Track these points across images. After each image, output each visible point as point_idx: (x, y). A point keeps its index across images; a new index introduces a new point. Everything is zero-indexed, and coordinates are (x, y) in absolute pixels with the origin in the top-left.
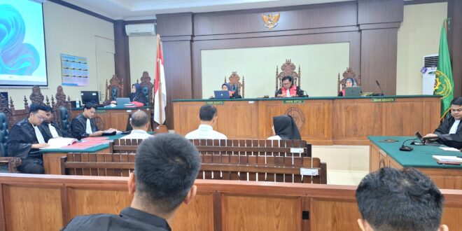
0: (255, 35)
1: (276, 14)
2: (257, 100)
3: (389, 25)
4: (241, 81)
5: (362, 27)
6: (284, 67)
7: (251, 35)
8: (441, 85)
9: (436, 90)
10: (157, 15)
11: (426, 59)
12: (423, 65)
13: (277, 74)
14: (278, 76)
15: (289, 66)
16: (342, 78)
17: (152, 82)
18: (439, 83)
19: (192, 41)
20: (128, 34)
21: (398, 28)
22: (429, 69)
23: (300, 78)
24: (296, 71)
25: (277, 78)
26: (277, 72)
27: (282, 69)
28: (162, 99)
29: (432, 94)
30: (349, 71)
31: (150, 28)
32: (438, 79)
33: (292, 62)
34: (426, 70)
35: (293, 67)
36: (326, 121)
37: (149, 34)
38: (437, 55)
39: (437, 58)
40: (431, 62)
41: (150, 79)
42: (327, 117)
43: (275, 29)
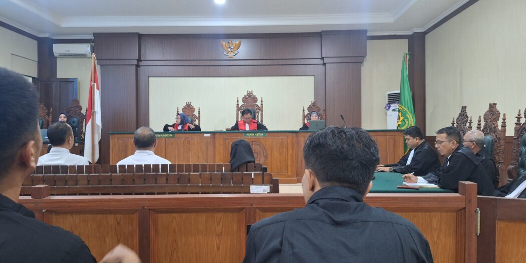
0: (213, 63)
1: (237, 42)
2: (213, 133)
3: (353, 60)
4: (196, 113)
5: (326, 60)
6: (245, 99)
7: (208, 63)
8: (403, 120)
9: (399, 125)
10: (95, 34)
11: (390, 95)
12: (387, 102)
13: (238, 107)
14: (238, 109)
15: (250, 98)
16: (306, 112)
17: (84, 112)
18: (402, 118)
19: (138, 66)
20: (56, 54)
21: (362, 63)
22: (393, 106)
23: (262, 111)
24: (259, 103)
25: (238, 111)
26: (238, 104)
27: (243, 101)
28: (96, 131)
29: (396, 129)
30: (314, 104)
31: (86, 49)
32: (400, 114)
33: (254, 93)
34: (390, 107)
35: (255, 99)
36: (289, 156)
37: (83, 56)
38: (399, 92)
39: (399, 94)
40: (394, 99)
41: (81, 108)
42: (290, 152)
43: (235, 58)
